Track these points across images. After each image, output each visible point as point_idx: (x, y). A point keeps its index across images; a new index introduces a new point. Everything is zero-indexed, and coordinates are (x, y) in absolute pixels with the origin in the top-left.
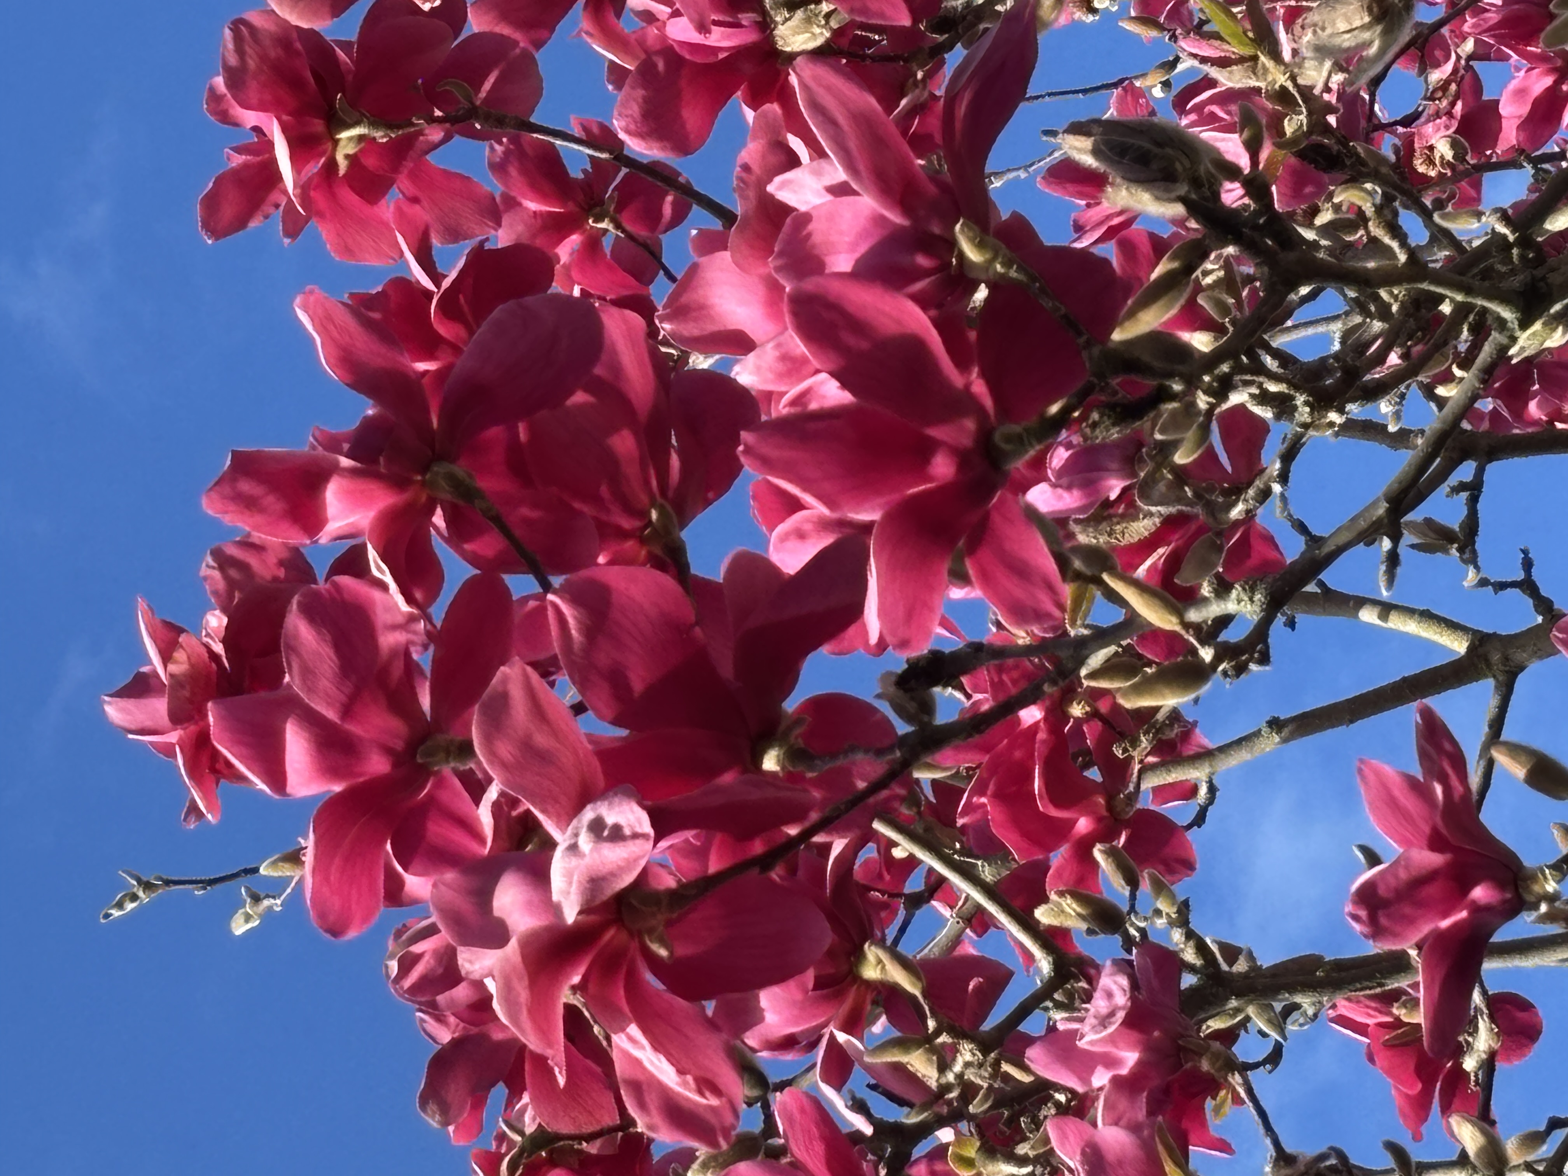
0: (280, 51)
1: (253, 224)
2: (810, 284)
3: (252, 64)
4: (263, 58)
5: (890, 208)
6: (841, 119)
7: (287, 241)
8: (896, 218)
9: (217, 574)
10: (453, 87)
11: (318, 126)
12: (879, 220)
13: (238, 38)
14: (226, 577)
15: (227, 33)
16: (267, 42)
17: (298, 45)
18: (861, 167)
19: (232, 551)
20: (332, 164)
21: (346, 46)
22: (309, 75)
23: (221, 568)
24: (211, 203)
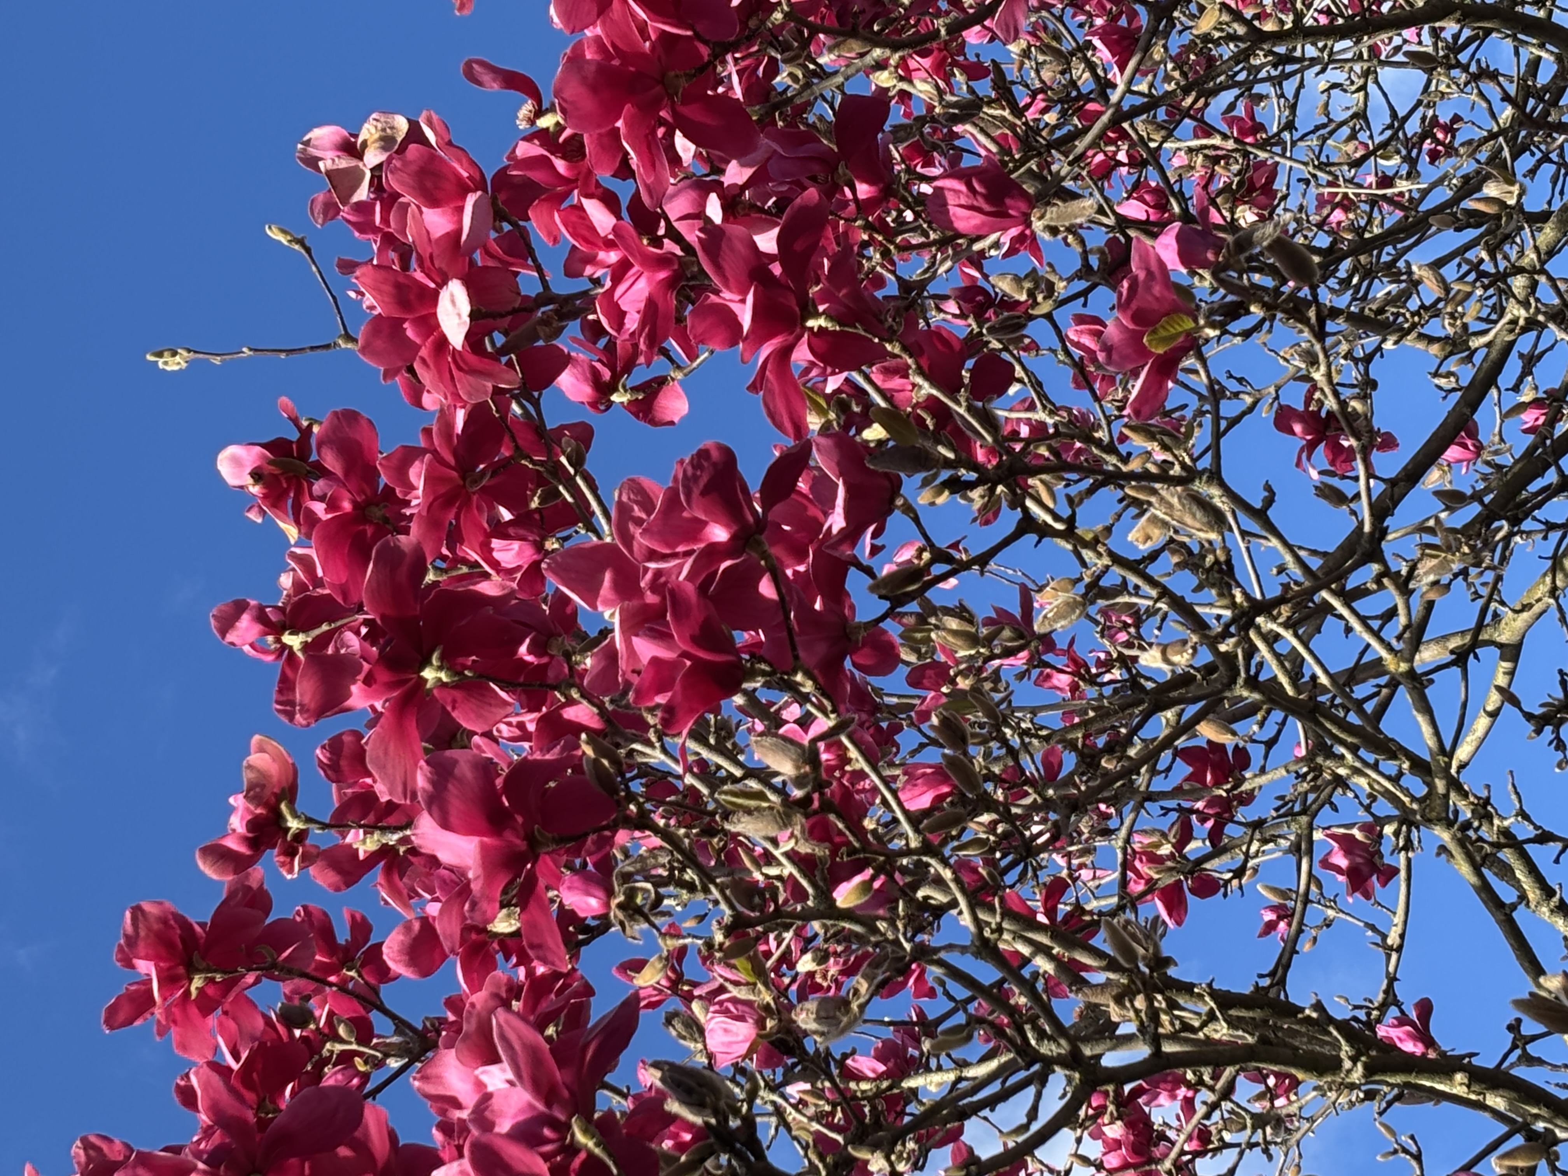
0: (161, 926)
1: (137, 1023)
2: (486, 1138)
3: (142, 933)
4: (149, 929)
5: (538, 1100)
6: (517, 1046)
7: (158, 1039)
8: (540, 1107)
9: (81, 1152)
10: (266, 951)
11: (181, 970)
12: (531, 1106)
13: (134, 919)
14: (87, 1154)
15: (128, 915)
16: (152, 920)
17: (172, 922)
18: (525, 1075)
19: (93, 1139)
20: (187, 993)
21: (202, 925)
22: (178, 941)
23: (85, 1149)
24: (112, 1012)
